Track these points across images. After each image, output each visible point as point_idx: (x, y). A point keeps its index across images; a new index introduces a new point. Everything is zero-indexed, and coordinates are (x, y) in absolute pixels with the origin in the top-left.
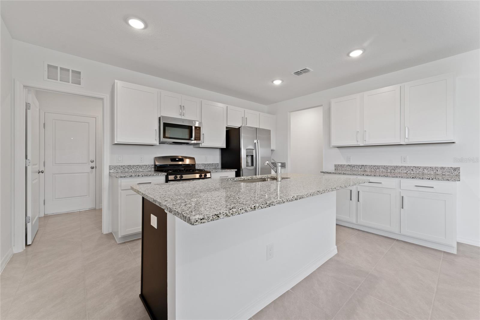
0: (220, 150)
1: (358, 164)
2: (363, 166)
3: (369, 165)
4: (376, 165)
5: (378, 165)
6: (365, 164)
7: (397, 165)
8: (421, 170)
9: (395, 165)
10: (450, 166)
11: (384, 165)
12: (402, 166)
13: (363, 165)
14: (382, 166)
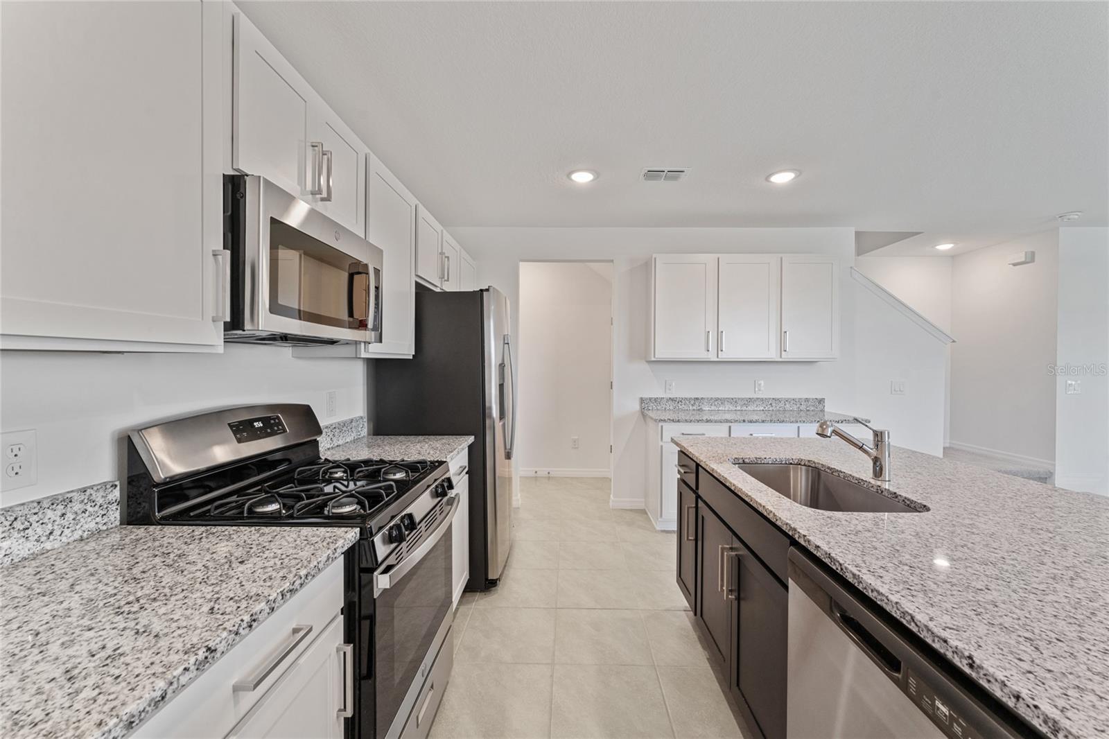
0: (364, 364)
1: (688, 396)
2: (697, 399)
3: (708, 398)
4: (720, 397)
5: (723, 397)
6: (699, 396)
7: (751, 397)
8: (782, 404)
9: (748, 396)
10: (814, 397)
11: (732, 397)
12: (758, 399)
13: (696, 397)
14: (729, 398)
